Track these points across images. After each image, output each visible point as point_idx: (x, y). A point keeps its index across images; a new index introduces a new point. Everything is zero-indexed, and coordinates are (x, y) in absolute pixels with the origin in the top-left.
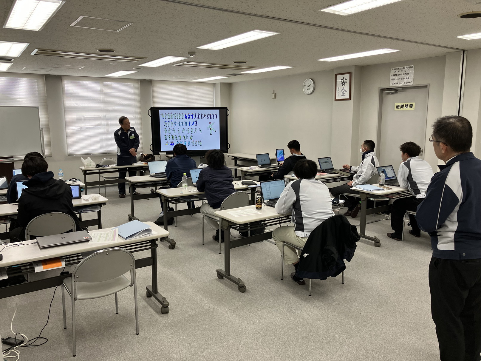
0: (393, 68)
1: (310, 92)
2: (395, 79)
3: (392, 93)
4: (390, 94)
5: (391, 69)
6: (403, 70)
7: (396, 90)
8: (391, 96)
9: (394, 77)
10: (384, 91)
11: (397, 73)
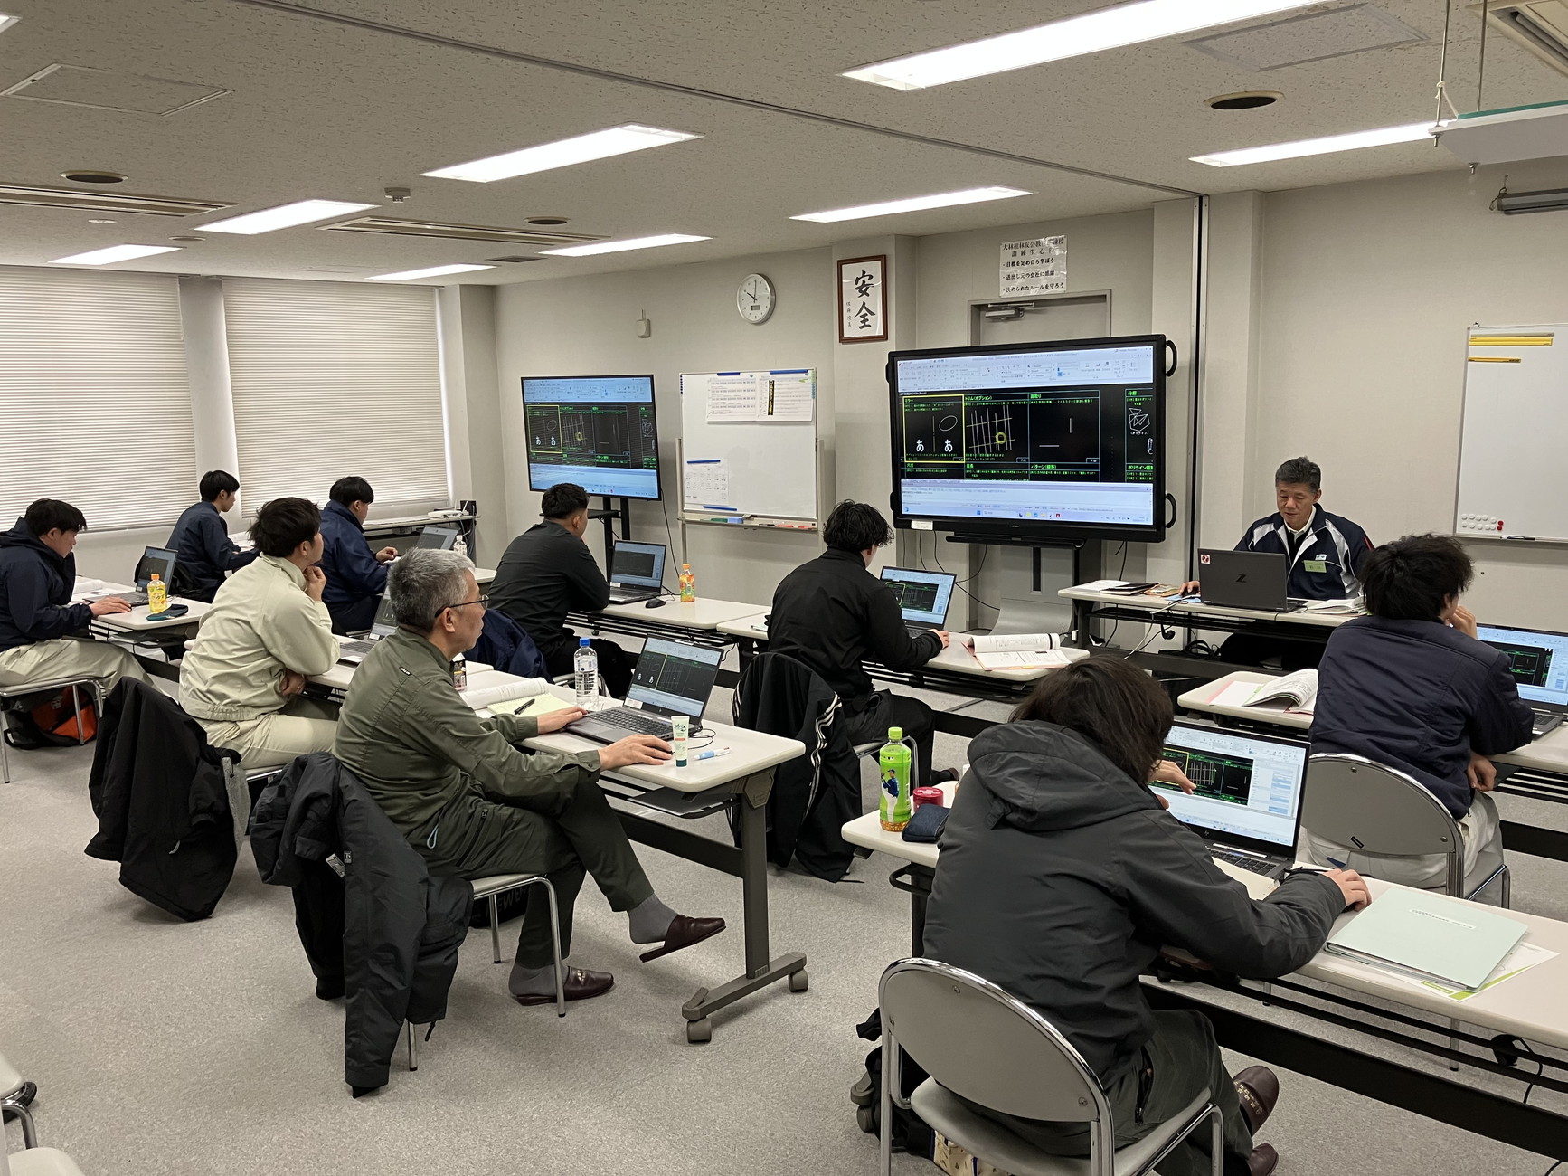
0: (1007, 244)
1: (759, 315)
2: (1013, 276)
3: (1008, 318)
4: (1002, 321)
5: (1002, 247)
6: (1037, 250)
7: (1017, 309)
8: (1003, 327)
9: (1011, 270)
10: (982, 313)
11: (1019, 258)
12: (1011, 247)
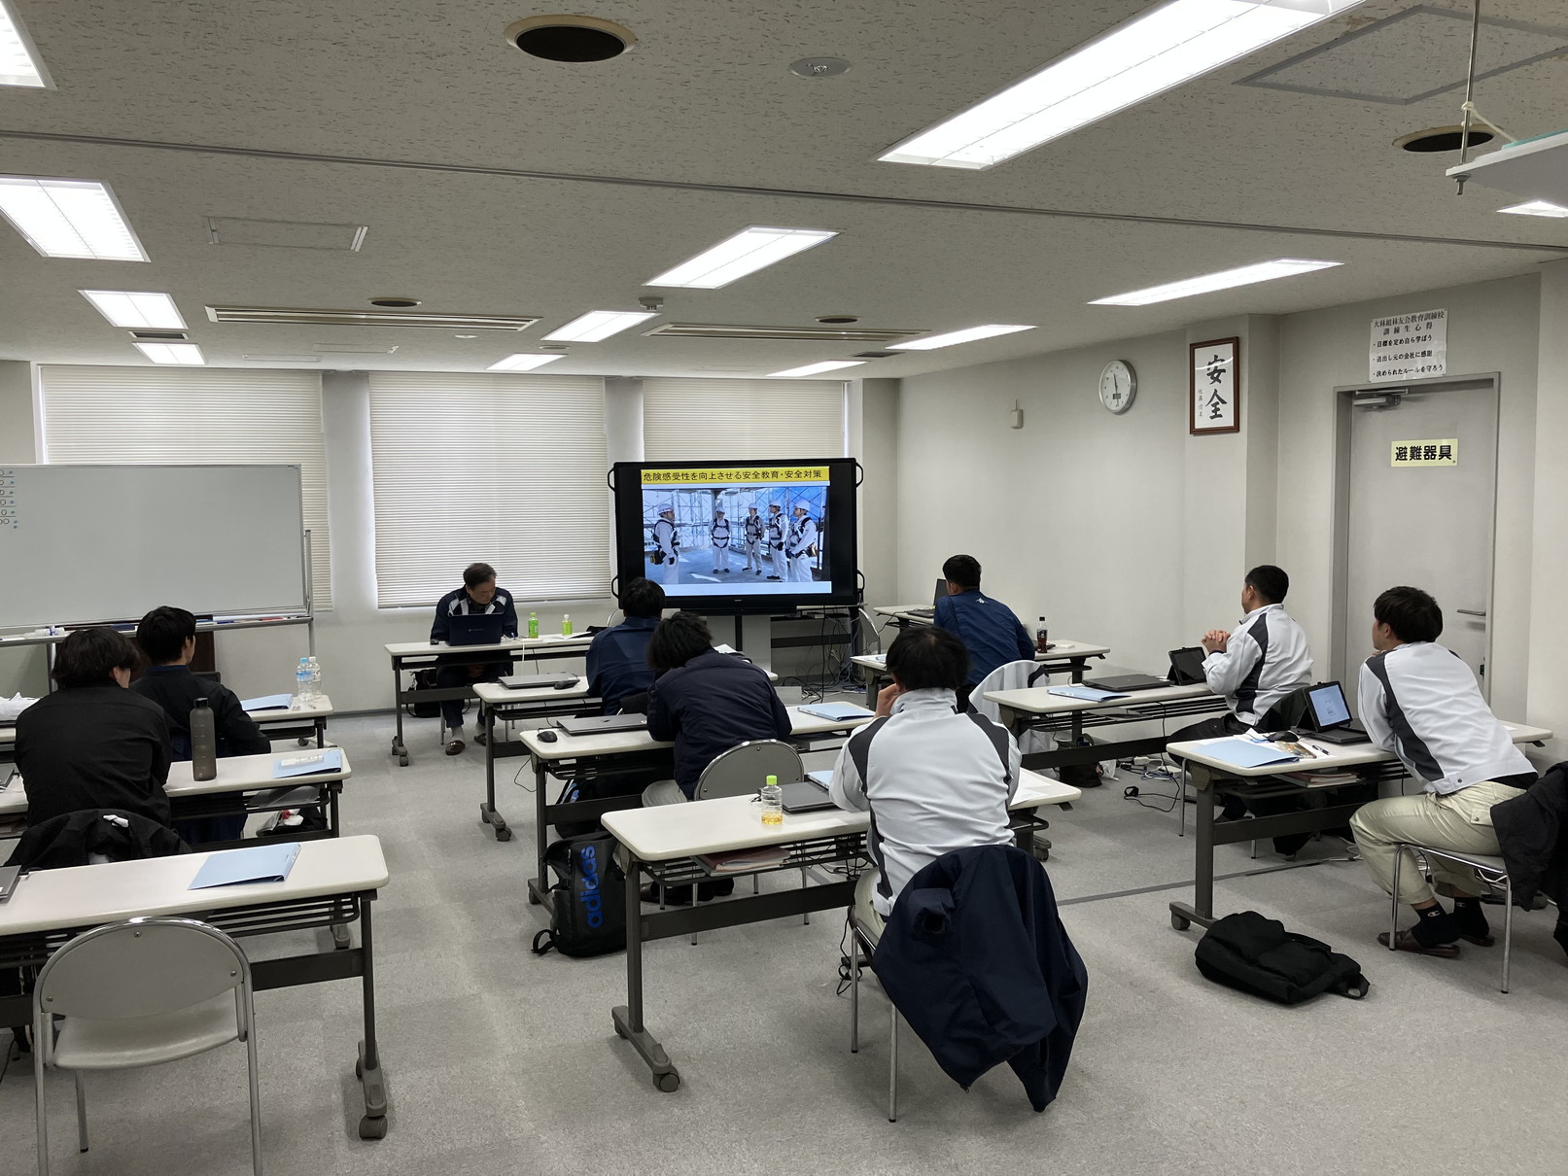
0: (1379, 320)
1: (1120, 404)
2: (1384, 358)
3: (1381, 407)
4: (1375, 410)
5: (1373, 325)
6: (1412, 326)
7: (1391, 397)
8: (1377, 417)
9: (1383, 351)
10: (1350, 400)
11: (1392, 336)
12: (1383, 324)
